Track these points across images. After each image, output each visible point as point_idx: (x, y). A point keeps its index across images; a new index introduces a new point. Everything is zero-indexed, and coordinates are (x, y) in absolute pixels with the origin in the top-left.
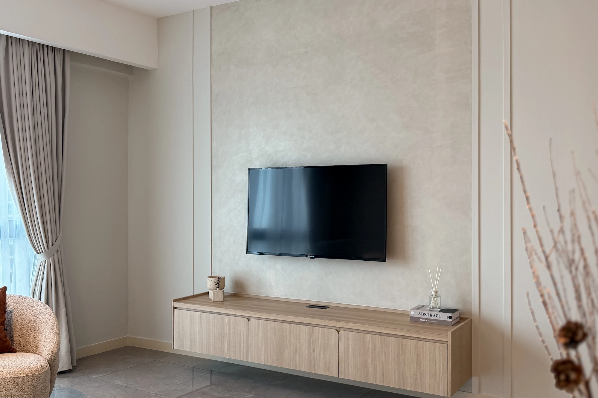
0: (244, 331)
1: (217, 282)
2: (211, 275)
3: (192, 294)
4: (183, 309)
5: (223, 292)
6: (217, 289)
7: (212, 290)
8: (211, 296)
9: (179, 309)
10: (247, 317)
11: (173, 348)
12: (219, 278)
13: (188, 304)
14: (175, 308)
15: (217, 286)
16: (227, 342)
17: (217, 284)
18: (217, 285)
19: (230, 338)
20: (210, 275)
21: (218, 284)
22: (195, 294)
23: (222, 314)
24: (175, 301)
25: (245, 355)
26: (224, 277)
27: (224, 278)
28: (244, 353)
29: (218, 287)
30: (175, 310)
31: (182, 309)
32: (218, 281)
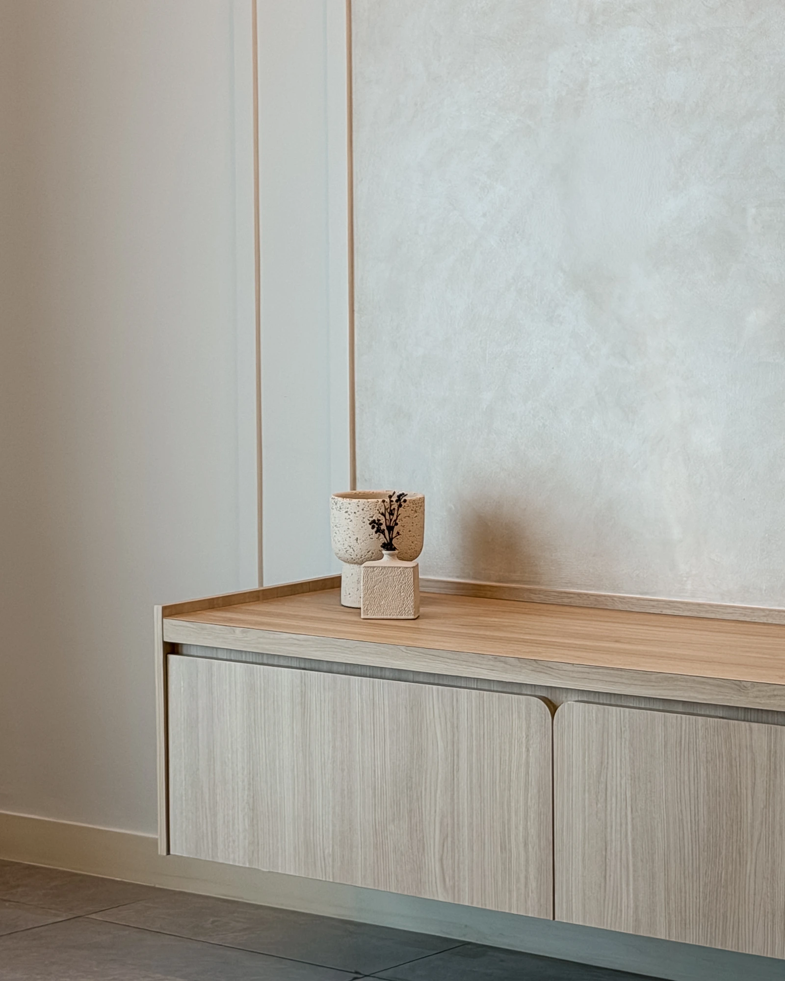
0: (527, 763)
1: (383, 521)
2: (354, 486)
3: (255, 587)
4: (211, 653)
5: (416, 568)
6: (386, 558)
7: (357, 563)
8: (350, 594)
9: (193, 651)
10: (544, 694)
11: (165, 854)
12: (394, 499)
13: (238, 630)
14: (172, 649)
15: (382, 539)
16: (441, 823)
17: (383, 527)
18: (383, 532)
19: (452, 799)
20: (348, 490)
21: (390, 529)
22: (268, 584)
23: (411, 677)
24: (171, 611)
25: (533, 884)
26: (420, 496)
27: (422, 500)
28: (526, 878)
29: (388, 546)
30: (172, 658)
31: (209, 654)
32: (391, 514)
